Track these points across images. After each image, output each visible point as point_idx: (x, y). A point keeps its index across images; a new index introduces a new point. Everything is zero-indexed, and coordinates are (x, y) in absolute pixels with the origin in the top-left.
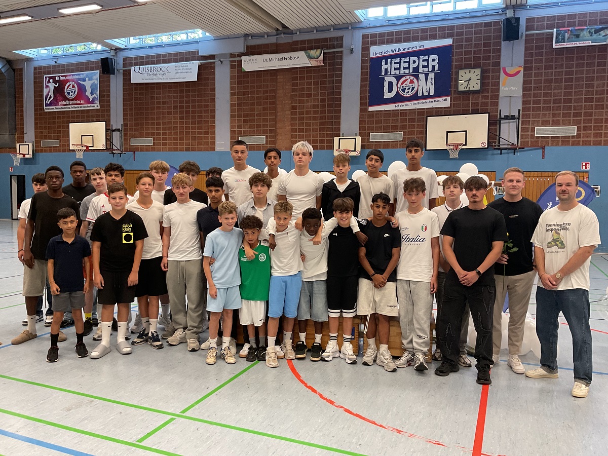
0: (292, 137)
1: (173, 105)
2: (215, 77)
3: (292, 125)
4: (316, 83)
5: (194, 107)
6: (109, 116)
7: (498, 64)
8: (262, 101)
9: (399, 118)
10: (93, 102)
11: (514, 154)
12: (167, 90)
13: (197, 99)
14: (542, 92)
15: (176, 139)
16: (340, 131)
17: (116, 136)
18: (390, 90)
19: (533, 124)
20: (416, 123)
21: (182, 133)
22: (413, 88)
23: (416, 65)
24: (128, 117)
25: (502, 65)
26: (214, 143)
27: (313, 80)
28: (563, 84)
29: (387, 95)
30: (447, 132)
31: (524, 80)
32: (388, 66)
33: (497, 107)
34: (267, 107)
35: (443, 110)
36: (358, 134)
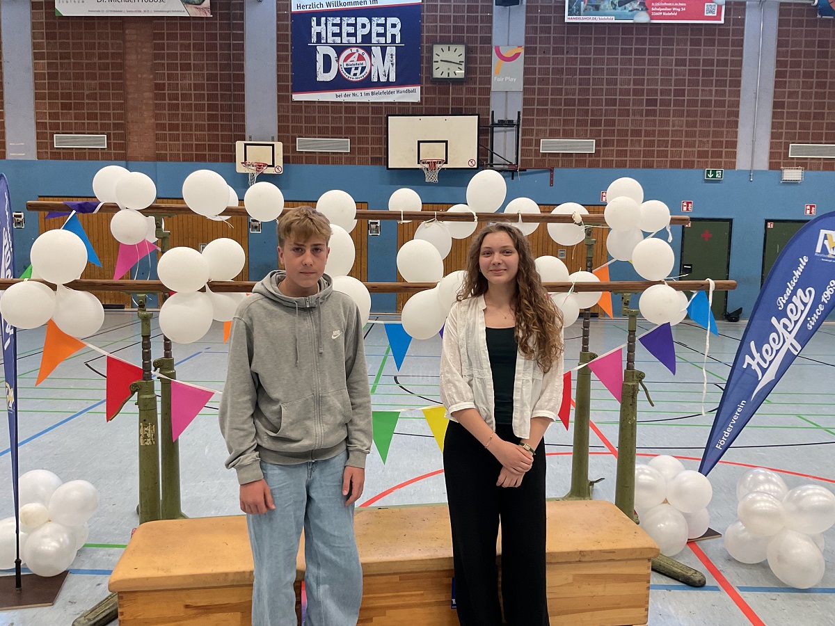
0: (157, 139)
3: (156, 117)
4: (198, 47)
7: (488, 40)
8: (98, 72)
9: (343, 115)
11: (513, 179)
14: (550, 87)
16: (244, 130)
18: (327, 68)
19: (537, 135)
20: (370, 126)
22: (363, 69)
23: (366, 31)
25: (495, 42)
26: (2, 145)
27: (192, 42)
28: (578, 77)
29: (322, 77)
30: (419, 142)
31: (525, 68)
32: (322, 29)
33: (488, 107)
34: (109, 84)
35: (411, 106)
36: (276, 138)
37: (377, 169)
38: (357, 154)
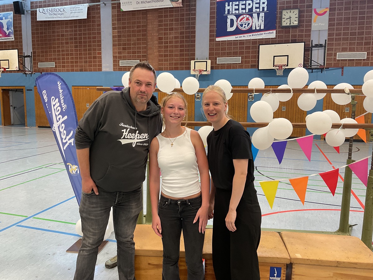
0: (159, 61)
1: (69, 37)
2: (100, 16)
3: (159, 51)
4: (177, 20)
5: (85, 38)
6: (22, 46)
7: (311, 6)
8: (136, 33)
9: (239, 46)
10: (9, 35)
11: (322, 73)
12: (64, 26)
13: (87, 32)
14: (343, 27)
15: (72, 62)
16: (194, 55)
17: (27, 60)
18: (232, 25)
19: (335, 51)
20: (251, 50)
21: (77, 58)
22: (249, 24)
23: (250, 7)
24: (36, 47)
25: (314, 7)
26: (101, 65)
27: (174, 18)
28: (358, 21)
29: (230, 29)
30: (274, 57)
31: (329, 18)
32: (230, 7)
33: (310, 38)
34: (140, 38)
35: (271, 40)
36: (208, 58)
37: (253, 70)
38: (244, 63)
